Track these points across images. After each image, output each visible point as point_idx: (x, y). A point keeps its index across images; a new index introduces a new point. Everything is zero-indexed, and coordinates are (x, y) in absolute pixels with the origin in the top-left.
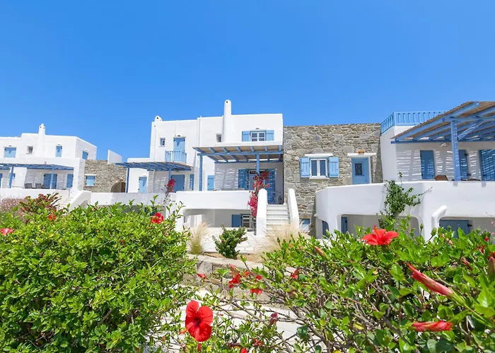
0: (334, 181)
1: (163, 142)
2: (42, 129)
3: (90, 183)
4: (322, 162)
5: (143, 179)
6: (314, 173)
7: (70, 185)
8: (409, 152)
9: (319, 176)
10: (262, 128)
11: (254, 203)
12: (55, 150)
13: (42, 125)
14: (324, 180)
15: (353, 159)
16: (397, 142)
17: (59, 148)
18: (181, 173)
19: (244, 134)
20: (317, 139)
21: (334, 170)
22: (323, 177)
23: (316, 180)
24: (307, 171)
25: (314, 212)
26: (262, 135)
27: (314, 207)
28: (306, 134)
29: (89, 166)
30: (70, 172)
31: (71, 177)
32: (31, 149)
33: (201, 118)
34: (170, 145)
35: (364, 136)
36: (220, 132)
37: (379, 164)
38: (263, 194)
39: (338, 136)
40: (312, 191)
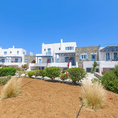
0: (87, 60)
1: (45, 50)
2: (14, 47)
3: (26, 61)
4: (85, 56)
5: (40, 60)
6: (83, 58)
7: (21, 61)
8: (103, 54)
9: (84, 59)
10: (70, 46)
11: (68, 65)
12: (17, 52)
13: (14, 46)
14: (85, 60)
15: (92, 55)
16: (101, 51)
17: (18, 52)
18: (50, 58)
19: (66, 48)
20: (83, 50)
21: (87, 58)
22: (85, 59)
23: (83, 60)
24: (81, 58)
25: (83, 67)
26: (71, 48)
27: (83, 66)
28: (80, 49)
29: (25, 56)
30: (21, 58)
31: (22, 59)
32: (11, 52)
33: (55, 44)
34: (47, 51)
35: (94, 49)
36: (60, 47)
37: (98, 56)
38: (70, 63)
39: (88, 49)
40: (82, 63)
